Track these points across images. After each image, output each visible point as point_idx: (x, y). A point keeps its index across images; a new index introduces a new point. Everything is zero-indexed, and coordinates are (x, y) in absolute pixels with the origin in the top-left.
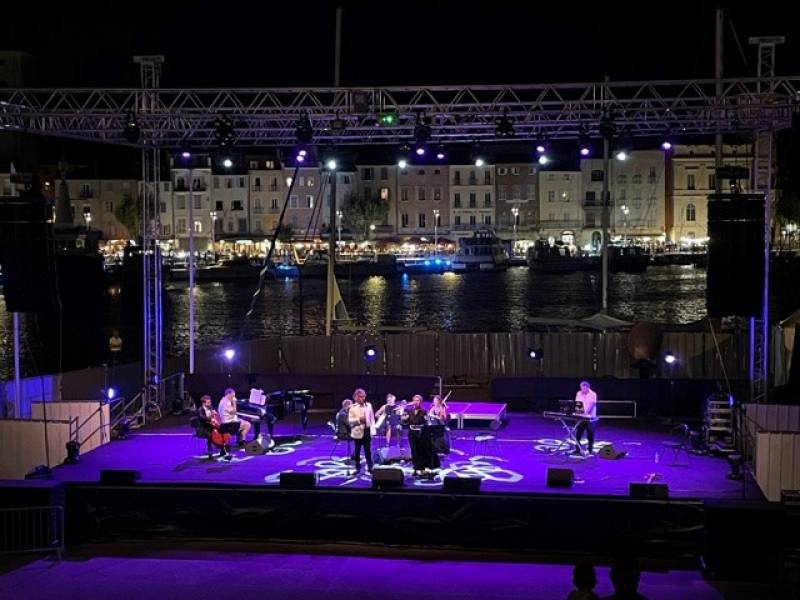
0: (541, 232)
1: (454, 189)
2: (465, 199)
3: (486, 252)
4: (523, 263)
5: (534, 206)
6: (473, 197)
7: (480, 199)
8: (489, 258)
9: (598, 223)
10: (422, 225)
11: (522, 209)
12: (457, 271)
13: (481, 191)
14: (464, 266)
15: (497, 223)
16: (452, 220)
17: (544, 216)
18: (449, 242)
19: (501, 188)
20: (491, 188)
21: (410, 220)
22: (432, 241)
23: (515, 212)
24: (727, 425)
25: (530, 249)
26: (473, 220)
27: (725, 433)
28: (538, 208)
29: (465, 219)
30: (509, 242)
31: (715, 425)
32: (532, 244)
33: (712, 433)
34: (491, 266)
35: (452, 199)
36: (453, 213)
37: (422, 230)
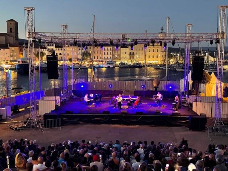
0: (121, 60)
1: (104, 51)
2: (106, 53)
3: (111, 64)
4: (118, 66)
5: (119, 55)
6: (108, 53)
7: (109, 53)
8: (112, 65)
9: (132, 58)
10: (98, 58)
11: (117, 55)
12: (106, 68)
13: (109, 52)
14: (107, 67)
15: (112, 58)
16: (104, 58)
17: (121, 57)
18: (103, 62)
19: (113, 51)
20: (111, 51)
21: (95, 57)
22: (100, 62)
23: (116, 56)
24: (185, 100)
25: (119, 63)
26: (108, 57)
27: (185, 102)
28: (120, 55)
29: (106, 57)
30: (115, 62)
31: (183, 100)
32: (120, 62)
33: (182, 102)
34: (112, 67)
35: (104, 53)
36: (104, 56)
37: (98, 59)
